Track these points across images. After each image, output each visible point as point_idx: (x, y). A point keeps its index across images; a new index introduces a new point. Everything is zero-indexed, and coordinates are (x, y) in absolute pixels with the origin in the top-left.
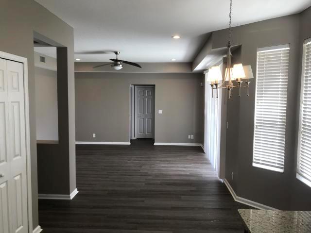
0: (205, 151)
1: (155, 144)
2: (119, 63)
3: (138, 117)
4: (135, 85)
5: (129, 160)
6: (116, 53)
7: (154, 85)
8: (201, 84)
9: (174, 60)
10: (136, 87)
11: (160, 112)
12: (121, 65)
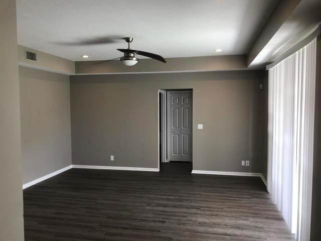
0: (269, 189)
1: (194, 172)
2: (132, 55)
3: (171, 132)
4: (167, 90)
5: (149, 205)
6: (128, 40)
7: (192, 90)
8: (261, 85)
9: (219, 51)
10: (168, 92)
11: (200, 127)
12: (134, 59)
